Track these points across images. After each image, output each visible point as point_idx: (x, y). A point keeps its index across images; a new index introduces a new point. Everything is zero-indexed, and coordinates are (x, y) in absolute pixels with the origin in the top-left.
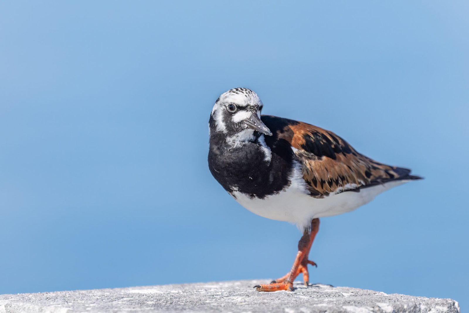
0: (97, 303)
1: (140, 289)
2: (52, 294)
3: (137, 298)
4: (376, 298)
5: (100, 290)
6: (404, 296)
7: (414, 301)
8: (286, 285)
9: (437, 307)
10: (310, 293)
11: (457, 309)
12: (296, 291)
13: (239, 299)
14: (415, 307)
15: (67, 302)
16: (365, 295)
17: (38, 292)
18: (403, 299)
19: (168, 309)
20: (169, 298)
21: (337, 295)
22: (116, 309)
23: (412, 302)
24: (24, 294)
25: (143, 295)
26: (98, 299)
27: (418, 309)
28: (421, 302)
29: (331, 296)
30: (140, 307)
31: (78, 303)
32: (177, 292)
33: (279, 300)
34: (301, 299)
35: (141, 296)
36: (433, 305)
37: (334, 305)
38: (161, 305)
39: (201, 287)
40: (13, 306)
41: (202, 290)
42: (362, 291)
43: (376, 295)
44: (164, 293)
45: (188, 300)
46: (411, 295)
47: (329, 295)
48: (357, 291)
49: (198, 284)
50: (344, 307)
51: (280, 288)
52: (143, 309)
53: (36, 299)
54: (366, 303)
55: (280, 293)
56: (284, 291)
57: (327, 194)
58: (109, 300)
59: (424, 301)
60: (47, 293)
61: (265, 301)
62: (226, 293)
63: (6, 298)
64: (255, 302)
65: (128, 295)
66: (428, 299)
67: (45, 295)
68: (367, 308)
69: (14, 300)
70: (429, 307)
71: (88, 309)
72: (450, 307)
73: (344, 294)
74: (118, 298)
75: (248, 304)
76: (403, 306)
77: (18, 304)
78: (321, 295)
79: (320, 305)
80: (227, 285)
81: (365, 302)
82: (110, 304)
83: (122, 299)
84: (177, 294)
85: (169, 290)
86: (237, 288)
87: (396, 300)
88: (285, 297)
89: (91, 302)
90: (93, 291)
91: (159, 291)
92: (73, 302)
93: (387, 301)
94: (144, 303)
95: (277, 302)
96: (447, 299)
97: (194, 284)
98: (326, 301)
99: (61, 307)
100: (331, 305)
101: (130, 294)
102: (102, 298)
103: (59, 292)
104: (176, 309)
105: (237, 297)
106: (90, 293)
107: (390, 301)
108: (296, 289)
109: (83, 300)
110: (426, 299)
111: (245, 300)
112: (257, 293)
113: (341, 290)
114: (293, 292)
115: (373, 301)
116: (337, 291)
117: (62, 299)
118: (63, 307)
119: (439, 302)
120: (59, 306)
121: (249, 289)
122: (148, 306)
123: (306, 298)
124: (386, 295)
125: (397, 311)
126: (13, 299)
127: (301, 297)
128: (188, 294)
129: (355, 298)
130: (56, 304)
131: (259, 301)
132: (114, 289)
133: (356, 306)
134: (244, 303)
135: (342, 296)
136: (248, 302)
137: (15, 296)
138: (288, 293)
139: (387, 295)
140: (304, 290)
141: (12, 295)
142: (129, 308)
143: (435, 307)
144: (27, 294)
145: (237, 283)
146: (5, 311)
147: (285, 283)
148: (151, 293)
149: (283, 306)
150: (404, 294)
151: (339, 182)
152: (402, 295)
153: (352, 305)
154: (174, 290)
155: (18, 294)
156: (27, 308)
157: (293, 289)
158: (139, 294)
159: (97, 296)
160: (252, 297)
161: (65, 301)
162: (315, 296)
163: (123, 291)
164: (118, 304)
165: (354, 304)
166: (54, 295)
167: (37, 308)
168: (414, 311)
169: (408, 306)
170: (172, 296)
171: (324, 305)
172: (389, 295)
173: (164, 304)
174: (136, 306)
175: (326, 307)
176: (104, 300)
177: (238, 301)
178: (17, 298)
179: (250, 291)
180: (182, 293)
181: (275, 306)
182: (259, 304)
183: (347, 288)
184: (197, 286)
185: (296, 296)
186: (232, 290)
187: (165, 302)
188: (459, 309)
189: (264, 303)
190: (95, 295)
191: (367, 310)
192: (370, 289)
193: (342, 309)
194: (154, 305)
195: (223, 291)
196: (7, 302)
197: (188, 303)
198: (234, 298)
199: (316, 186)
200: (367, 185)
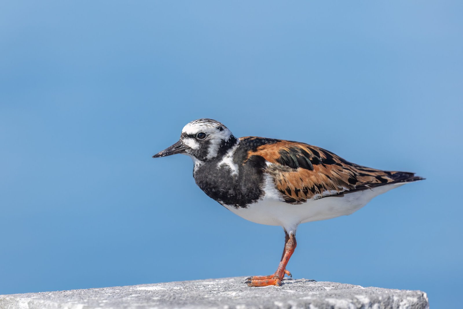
0: (109, 300)
1: (146, 286)
2: (69, 292)
3: (144, 294)
4: (354, 291)
5: (111, 288)
6: (379, 289)
7: (388, 293)
8: (274, 280)
9: (408, 298)
10: (296, 288)
11: (425, 300)
12: (283, 286)
13: (234, 294)
14: (389, 298)
15: (83, 299)
16: (345, 288)
17: (57, 291)
18: (378, 291)
19: (171, 303)
20: (172, 294)
21: (320, 289)
22: (126, 305)
23: (386, 294)
24: (44, 292)
25: (149, 292)
26: (109, 296)
27: (391, 300)
28: (394, 294)
29: (314, 290)
30: (147, 302)
31: (93, 300)
32: (179, 288)
33: (269, 294)
34: (288, 293)
35: (147, 293)
36: (405, 297)
37: (318, 298)
38: (165, 301)
39: (200, 283)
40: (35, 303)
41: (201, 287)
42: (341, 285)
43: (354, 288)
44: (168, 290)
45: (189, 296)
46: (384, 288)
47: (312, 289)
48: (337, 285)
49: (198, 281)
50: (327, 300)
51: (269, 283)
52: (149, 304)
53: (55, 297)
54: (345, 296)
55: (269, 288)
56: (273, 286)
58: (119, 296)
59: (397, 293)
60: (65, 292)
61: (257, 295)
62: (221, 288)
63: (28, 297)
64: (248, 296)
65: (136, 292)
66: (400, 291)
67: (63, 293)
68: (346, 300)
69: (36, 298)
70: (401, 298)
71: (101, 305)
72: (419, 298)
73: (326, 288)
74: (127, 295)
75: (242, 299)
76: (378, 298)
77: (40, 301)
78: (306, 289)
79: (305, 298)
80: (222, 281)
81: (345, 295)
82: (120, 300)
83: (130, 296)
84: (179, 290)
85: (172, 287)
86: (232, 284)
87: (372, 293)
88: (274, 292)
89: (103, 298)
90: (105, 289)
91: (163, 287)
92: (87, 298)
93: (364, 293)
94: (150, 299)
95: (267, 295)
96: (417, 291)
97: (193, 281)
98: (310, 295)
99: (77, 304)
100: (315, 298)
101: (137, 290)
102: (113, 295)
103: (75, 291)
104: (179, 304)
105: (232, 292)
106: (102, 290)
107: (366, 293)
108: (284, 284)
109: (96, 297)
110: (398, 291)
111: (239, 295)
112: (249, 289)
113: (324, 284)
114: (281, 287)
115: (352, 294)
116: (320, 285)
117: (78, 297)
118: (79, 303)
119: (410, 294)
120: (76, 302)
121: (241, 284)
122: (154, 301)
123: (292, 292)
124: (362, 288)
125: (373, 302)
126: (35, 297)
127: (289, 291)
128: (188, 290)
129: (336, 292)
130: (73, 301)
131: (251, 295)
132: (123, 287)
133: (337, 298)
134: (238, 298)
135: (324, 290)
136: (242, 296)
137: (37, 294)
138: (276, 288)
139: (364, 288)
140: (290, 285)
141: (33, 293)
142: (138, 303)
143: (406, 298)
144: (47, 293)
145: (232, 280)
146: (28, 307)
147: (274, 278)
148: (156, 290)
149: (273, 300)
150: (378, 287)
151: (316, 189)
152: (377, 288)
153: (333, 297)
154: (176, 287)
155: (39, 292)
156: (47, 305)
157: (281, 285)
158: (145, 290)
159: (108, 293)
160: (245, 292)
161: (81, 298)
162: (300, 290)
163: (131, 288)
164: (127, 300)
165: (335, 297)
166: (71, 293)
167: (56, 305)
168: (388, 302)
169: (383, 297)
170: (175, 292)
171: (309, 298)
172: (366, 288)
173: (168, 299)
174: (144, 301)
175: (310, 300)
176: (115, 297)
177: (232, 295)
178: (39, 296)
179: (243, 286)
180: (183, 290)
181: (265, 300)
182: (252, 298)
183: (328, 282)
184: (197, 283)
185: (283, 290)
186: (227, 286)
187: (169, 297)
188: (427, 300)
189: (256, 297)
190: (107, 292)
191: (347, 302)
192: (348, 284)
193: (324, 302)
194: (159, 301)
195: (219, 286)
196: (29, 299)
197: (189, 298)
198: (229, 293)
199: (290, 194)
200: (352, 191)
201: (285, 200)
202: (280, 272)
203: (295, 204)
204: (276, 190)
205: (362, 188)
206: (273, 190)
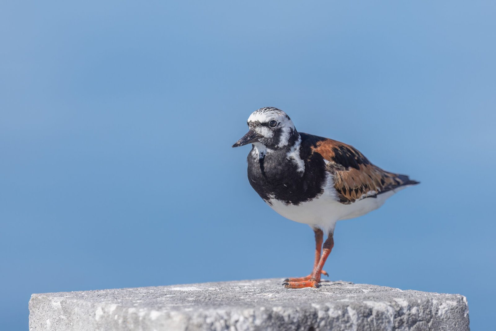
0: (143, 300)
1: (181, 287)
2: (102, 292)
3: (179, 294)
4: (392, 294)
5: (145, 288)
6: (418, 292)
7: (427, 296)
8: (311, 282)
9: (448, 302)
10: (334, 290)
11: (465, 303)
12: (320, 288)
13: (270, 295)
14: (428, 301)
15: (116, 299)
16: (383, 291)
17: (90, 290)
18: (416, 294)
19: (207, 304)
20: (207, 295)
21: (358, 291)
22: (160, 305)
23: (425, 297)
24: (77, 292)
25: (183, 292)
26: (143, 296)
27: (430, 304)
28: (433, 298)
29: (352, 292)
30: (182, 303)
31: (126, 300)
32: (214, 289)
33: (306, 296)
34: (325, 295)
35: (182, 293)
36: (444, 300)
37: (356, 300)
38: (200, 301)
39: (236, 284)
40: (68, 302)
41: (237, 288)
42: (380, 288)
43: (393, 291)
44: (203, 290)
45: (225, 297)
46: (424, 291)
47: (350, 291)
48: (376, 287)
49: (233, 282)
50: (365, 302)
51: (306, 285)
52: (184, 305)
53: (89, 297)
54: (384, 299)
55: (307, 290)
56: (310, 288)
57: (354, 201)
58: (153, 297)
59: (436, 296)
60: (98, 291)
61: (294, 297)
62: (257, 290)
63: (61, 296)
64: (285, 297)
65: (171, 292)
66: (440, 294)
67: (96, 292)
68: (385, 303)
69: (69, 298)
70: (440, 302)
71: (135, 305)
72: (459, 302)
73: (364, 290)
74: (162, 295)
75: (279, 300)
76: (417, 301)
77: (72, 300)
78: (343, 291)
79: (342, 300)
80: (258, 283)
81: (383, 297)
82: (155, 300)
83: (165, 296)
84: (215, 291)
85: (207, 288)
86: (268, 285)
87: (411, 296)
88: (311, 294)
89: (138, 298)
90: (139, 289)
91: (198, 288)
92: (121, 298)
93: (403, 296)
94: (185, 300)
95: (304, 297)
96: (457, 295)
97: (229, 282)
98: (348, 297)
99: (111, 303)
100: (352, 301)
101: (172, 291)
102: (147, 295)
103: (109, 290)
104: (214, 305)
105: (268, 293)
106: (136, 290)
107: (405, 296)
108: (321, 286)
109: (130, 297)
110: (437, 294)
111: (275, 296)
112: (286, 290)
113: (361, 286)
114: (318, 289)
115: (390, 297)
116: (358, 288)
117: (112, 296)
118: (113, 303)
119: (449, 297)
120: (110, 302)
121: (278, 286)
122: (189, 302)
123: (330, 294)
124: (401, 291)
125: (411, 305)
126: (68, 296)
127: (326, 293)
128: (224, 291)
129: (374, 294)
130: (106, 301)
131: (287, 297)
132: (157, 287)
133: (375, 301)
134: (275, 299)
135: (362, 292)
136: (278, 298)
137: (70, 293)
138: (313, 289)
139: (403, 291)
140: (327, 287)
141: (66, 292)
142: (172, 303)
143: (445, 302)
144: (80, 292)
145: (268, 281)
146: (60, 307)
147: (310, 280)
148: (191, 290)
149: (310, 302)
150: (417, 290)
151: (363, 189)
152: (416, 291)
153: (371, 300)
154: (212, 288)
155: (72, 292)
156: (80, 304)
157: (318, 287)
158: (180, 291)
159: (142, 293)
160: (281, 293)
161: (115, 298)
162: (337, 292)
163: (166, 289)
164: (162, 300)
165: (373, 299)
166: (104, 292)
167: (89, 304)
168: (427, 305)
169: (422, 300)
170: (210, 293)
171: (347, 300)
172: (405, 291)
173: (203, 300)
174: (179, 302)
175: (348, 302)
176: (149, 297)
177: (269, 297)
178: (72, 295)
179: (280, 288)
180: (218, 290)
181: (302, 301)
182: (289, 300)
183: (366, 285)
184: (232, 284)
185: (320, 292)
186: (263, 287)
187: (204, 298)
188: (467, 303)
189: (293, 299)
190: (141, 292)
191: (385, 305)
192: (386, 286)
193: (362, 304)
194: (194, 301)
195: (255, 288)
196: (62, 299)
197: (224, 299)
198: (266, 294)
199: (345, 194)
200: (382, 192)
201: (340, 200)
202: (317, 273)
203: (346, 204)
204: (335, 189)
205: (387, 189)
206: (331, 189)
